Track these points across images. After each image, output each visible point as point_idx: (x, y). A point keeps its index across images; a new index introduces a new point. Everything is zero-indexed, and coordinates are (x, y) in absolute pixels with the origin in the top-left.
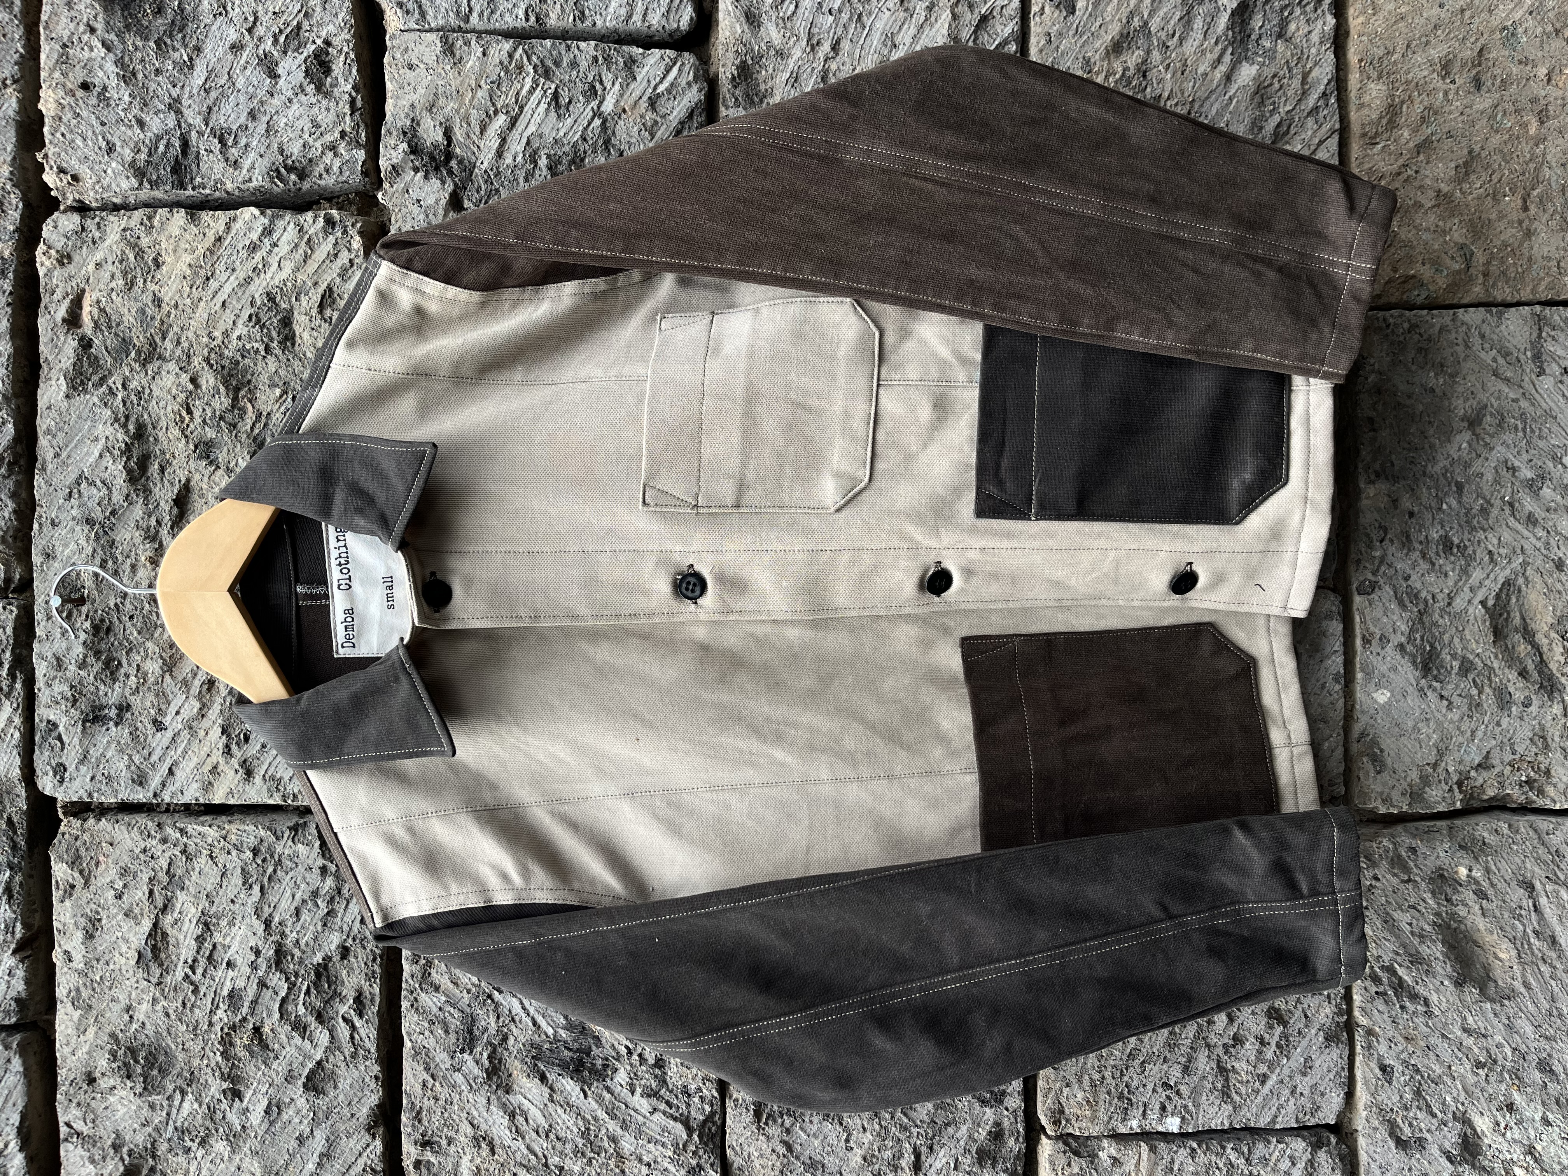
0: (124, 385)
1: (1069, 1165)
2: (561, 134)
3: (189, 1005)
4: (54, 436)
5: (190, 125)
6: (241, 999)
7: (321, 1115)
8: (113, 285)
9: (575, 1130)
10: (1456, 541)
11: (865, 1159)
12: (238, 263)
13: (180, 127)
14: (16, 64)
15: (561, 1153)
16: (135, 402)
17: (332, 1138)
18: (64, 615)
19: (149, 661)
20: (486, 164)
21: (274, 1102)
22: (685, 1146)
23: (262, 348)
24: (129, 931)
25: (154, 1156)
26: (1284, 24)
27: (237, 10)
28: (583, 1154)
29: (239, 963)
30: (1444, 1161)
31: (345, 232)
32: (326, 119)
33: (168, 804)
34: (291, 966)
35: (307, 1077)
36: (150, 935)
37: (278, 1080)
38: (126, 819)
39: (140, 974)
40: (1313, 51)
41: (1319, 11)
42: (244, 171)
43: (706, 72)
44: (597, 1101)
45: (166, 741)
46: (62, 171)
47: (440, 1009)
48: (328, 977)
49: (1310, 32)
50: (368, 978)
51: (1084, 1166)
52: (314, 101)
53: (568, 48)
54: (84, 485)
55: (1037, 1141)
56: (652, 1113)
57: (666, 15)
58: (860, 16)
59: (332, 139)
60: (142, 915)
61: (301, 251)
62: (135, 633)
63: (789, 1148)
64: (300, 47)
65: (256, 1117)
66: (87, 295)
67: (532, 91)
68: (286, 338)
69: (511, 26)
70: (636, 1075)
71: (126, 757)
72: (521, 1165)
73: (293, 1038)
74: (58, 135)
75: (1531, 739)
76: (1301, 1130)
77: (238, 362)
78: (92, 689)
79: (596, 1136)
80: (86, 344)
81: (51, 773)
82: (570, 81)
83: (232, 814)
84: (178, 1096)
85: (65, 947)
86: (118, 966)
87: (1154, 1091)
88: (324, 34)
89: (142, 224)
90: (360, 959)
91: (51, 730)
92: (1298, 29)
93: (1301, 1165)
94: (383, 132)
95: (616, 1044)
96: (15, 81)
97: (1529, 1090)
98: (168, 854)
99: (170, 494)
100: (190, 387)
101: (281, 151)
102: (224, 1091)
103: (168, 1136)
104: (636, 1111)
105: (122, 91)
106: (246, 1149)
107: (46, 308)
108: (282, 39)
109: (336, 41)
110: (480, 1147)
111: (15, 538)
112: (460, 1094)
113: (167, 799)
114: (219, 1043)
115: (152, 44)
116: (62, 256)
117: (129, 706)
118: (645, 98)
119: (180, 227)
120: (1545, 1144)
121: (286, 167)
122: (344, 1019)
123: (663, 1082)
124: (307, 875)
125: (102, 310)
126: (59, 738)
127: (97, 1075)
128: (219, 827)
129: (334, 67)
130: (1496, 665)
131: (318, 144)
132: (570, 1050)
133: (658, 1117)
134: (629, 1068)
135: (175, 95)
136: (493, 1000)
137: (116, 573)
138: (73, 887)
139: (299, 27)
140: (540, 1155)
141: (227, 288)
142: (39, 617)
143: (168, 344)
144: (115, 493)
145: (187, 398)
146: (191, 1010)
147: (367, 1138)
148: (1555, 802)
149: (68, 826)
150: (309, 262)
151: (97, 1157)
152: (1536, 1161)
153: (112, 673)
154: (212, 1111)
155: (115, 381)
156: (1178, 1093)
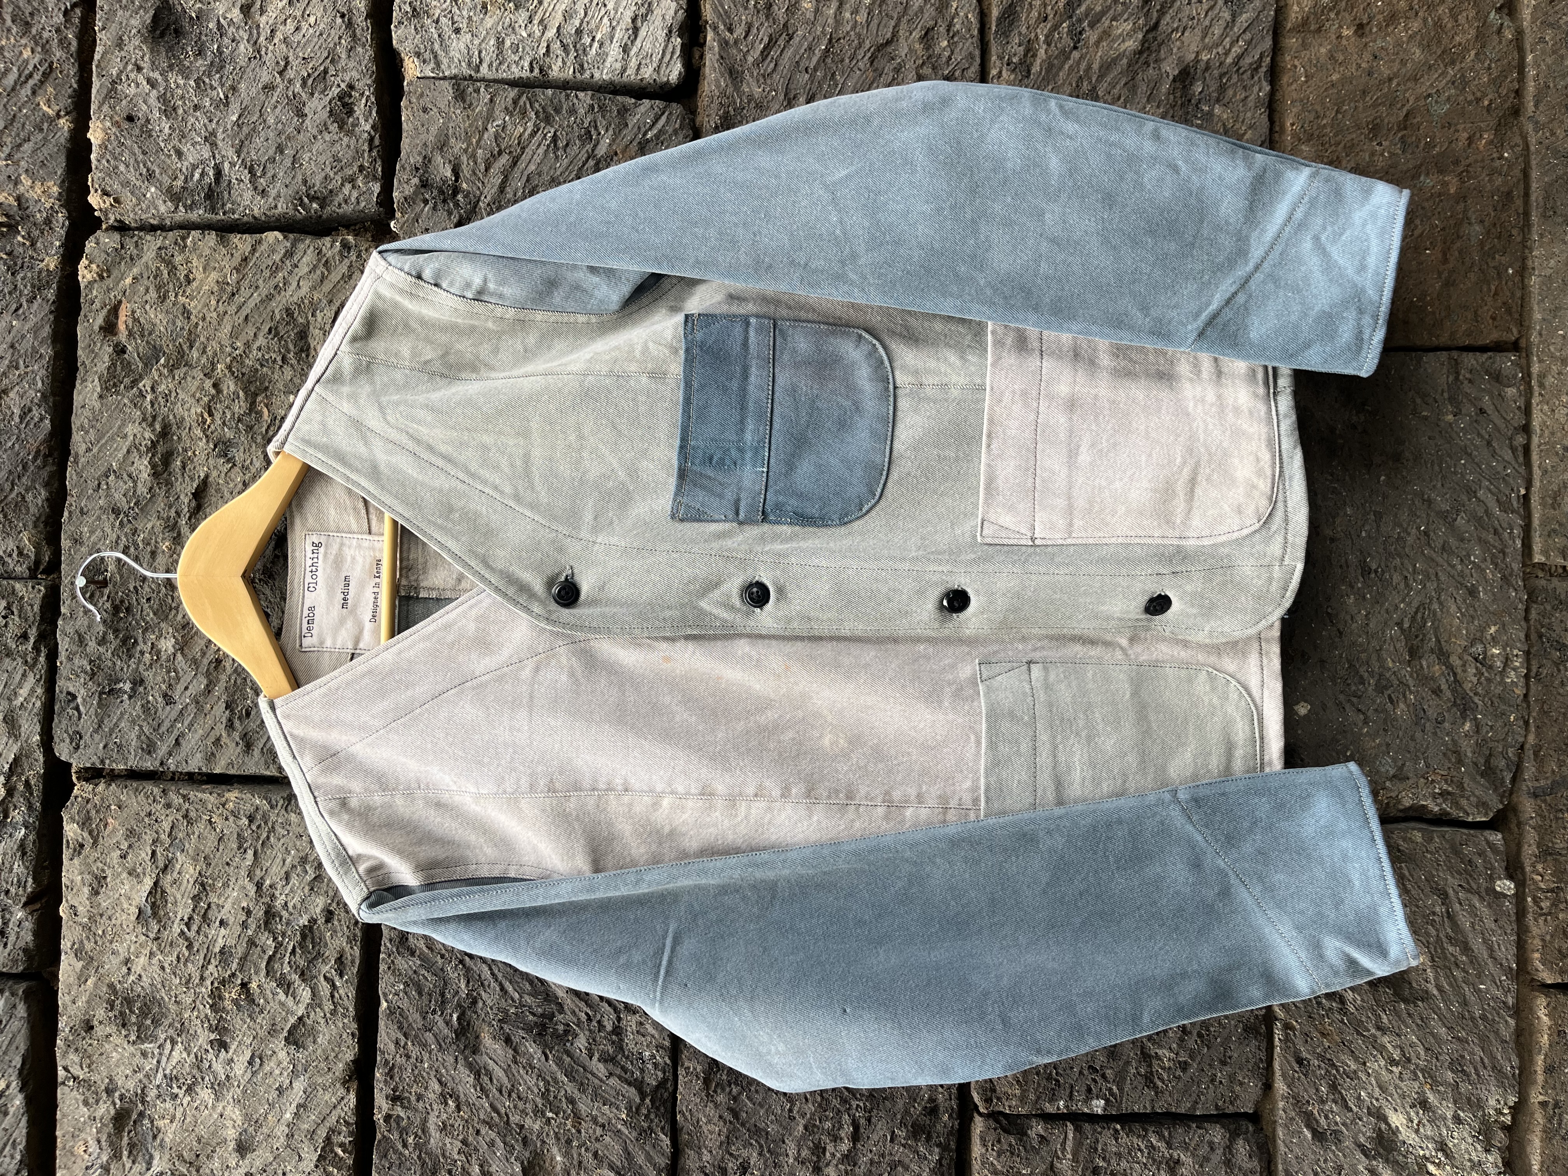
0: (152, 388)
1: (999, 1141)
2: (558, 173)
3: (182, 960)
4: (87, 432)
5: (223, 156)
6: (231, 956)
7: (300, 1068)
8: (148, 297)
9: (536, 1091)
10: (1374, 566)
11: (806, 1128)
12: (261, 281)
13: (214, 158)
14: (69, 97)
15: (523, 1111)
16: (162, 404)
17: (309, 1090)
18: (88, 595)
19: (163, 640)
20: (489, 198)
21: (257, 1053)
22: (638, 1109)
23: (279, 359)
24: (131, 889)
25: (143, 1102)
26: (1222, 89)
27: (270, 55)
28: (543, 1114)
29: (231, 920)
30: (1359, 1156)
31: (359, 256)
32: (346, 156)
33: (174, 773)
34: (279, 927)
35: (289, 1032)
36: (150, 893)
37: (262, 1033)
38: (135, 785)
39: (139, 929)
40: (1249, 114)
41: (1256, 78)
42: (271, 200)
43: (693, 121)
44: (557, 1064)
45: (174, 715)
46: (105, 193)
47: (415, 972)
48: (313, 939)
49: (1246, 97)
50: (349, 941)
51: (1014, 1142)
52: (336, 138)
53: (568, 96)
54: (112, 478)
55: (971, 1119)
56: (608, 1077)
57: (657, 70)
58: (833, 74)
59: (351, 172)
60: (144, 874)
61: (318, 272)
62: (151, 615)
63: (736, 1115)
64: (325, 89)
65: (239, 1069)
66: (123, 306)
67: (534, 133)
68: (302, 350)
69: (517, 76)
70: (594, 1040)
71: (137, 728)
72: (484, 1122)
73: (277, 994)
74: (104, 162)
75: (1444, 754)
76: (1220, 1118)
77: (257, 370)
78: (110, 664)
79: (555, 1097)
80: (120, 350)
81: (68, 740)
82: (568, 126)
83: (232, 785)
84: (168, 1046)
85: (71, 903)
86: (119, 922)
87: (1081, 1073)
88: (348, 79)
89: (176, 244)
90: (343, 922)
91: (69, 701)
92: (1235, 95)
93: (1220, 1151)
94: (397, 167)
95: (577, 1010)
96: (67, 114)
97: (1441, 1088)
98: (170, 819)
99: (189, 488)
100: (213, 392)
101: (305, 182)
102: (211, 1042)
103: (158, 1083)
104: (593, 1074)
105: (163, 124)
106: (229, 1097)
107: (85, 316)
108: (310, 82)
109: (359, 85)
110: (446, 1104)
111: (46, 524)
112: (430, 1053)
113: (173, 768)
114: (209, 996)
115: (192, 83)
116: (102, 270)
117: (142, 681)
118: (635, 143)
119: (210, 248)
120: (1456, 1141)
121: (308, 196)
122: (325, 977)
123: (620, 1047)
124: (298, 843)
125: (136, 320)
126: (77, 708)
127: (96, 1023)
128: (219, 794)
129: (356, 108)
130: (1411, 683)
131: (338, 178)
132: (534, 1014)
133: (613, 1081)
134: (587, 1033)
135: (210, 129)
136: (464, 966)
137: (136, 559)
138: (82, 846)
139: (326, 71)
140: (503, 1111)
141: (251, 304)
142: (65, 595)
143: (195, 354)
144: (140, 485)
145: (210, 401)
146: (185, 965)
147: (341, 1092)
148: (1468, 814)
149: (81, 789)
150: (326, 282)
151: (91, 1100)
152: (1447, 1156)
153: (128, 650)
154: (199, 1060)
155: (145, 384)
156: (1104, 1076)
